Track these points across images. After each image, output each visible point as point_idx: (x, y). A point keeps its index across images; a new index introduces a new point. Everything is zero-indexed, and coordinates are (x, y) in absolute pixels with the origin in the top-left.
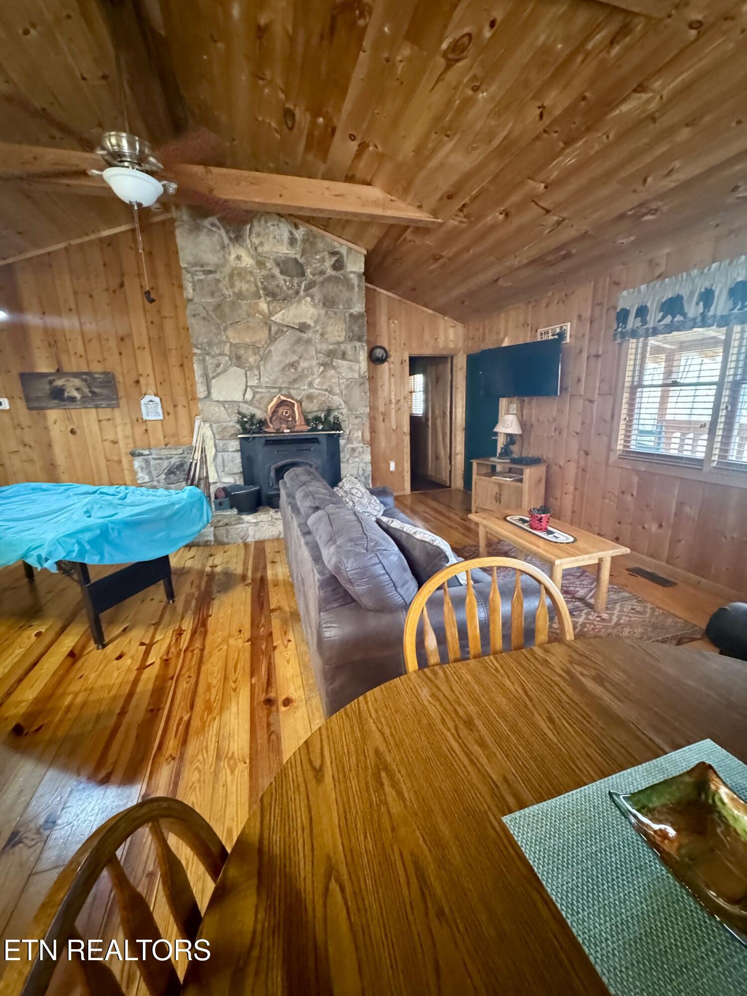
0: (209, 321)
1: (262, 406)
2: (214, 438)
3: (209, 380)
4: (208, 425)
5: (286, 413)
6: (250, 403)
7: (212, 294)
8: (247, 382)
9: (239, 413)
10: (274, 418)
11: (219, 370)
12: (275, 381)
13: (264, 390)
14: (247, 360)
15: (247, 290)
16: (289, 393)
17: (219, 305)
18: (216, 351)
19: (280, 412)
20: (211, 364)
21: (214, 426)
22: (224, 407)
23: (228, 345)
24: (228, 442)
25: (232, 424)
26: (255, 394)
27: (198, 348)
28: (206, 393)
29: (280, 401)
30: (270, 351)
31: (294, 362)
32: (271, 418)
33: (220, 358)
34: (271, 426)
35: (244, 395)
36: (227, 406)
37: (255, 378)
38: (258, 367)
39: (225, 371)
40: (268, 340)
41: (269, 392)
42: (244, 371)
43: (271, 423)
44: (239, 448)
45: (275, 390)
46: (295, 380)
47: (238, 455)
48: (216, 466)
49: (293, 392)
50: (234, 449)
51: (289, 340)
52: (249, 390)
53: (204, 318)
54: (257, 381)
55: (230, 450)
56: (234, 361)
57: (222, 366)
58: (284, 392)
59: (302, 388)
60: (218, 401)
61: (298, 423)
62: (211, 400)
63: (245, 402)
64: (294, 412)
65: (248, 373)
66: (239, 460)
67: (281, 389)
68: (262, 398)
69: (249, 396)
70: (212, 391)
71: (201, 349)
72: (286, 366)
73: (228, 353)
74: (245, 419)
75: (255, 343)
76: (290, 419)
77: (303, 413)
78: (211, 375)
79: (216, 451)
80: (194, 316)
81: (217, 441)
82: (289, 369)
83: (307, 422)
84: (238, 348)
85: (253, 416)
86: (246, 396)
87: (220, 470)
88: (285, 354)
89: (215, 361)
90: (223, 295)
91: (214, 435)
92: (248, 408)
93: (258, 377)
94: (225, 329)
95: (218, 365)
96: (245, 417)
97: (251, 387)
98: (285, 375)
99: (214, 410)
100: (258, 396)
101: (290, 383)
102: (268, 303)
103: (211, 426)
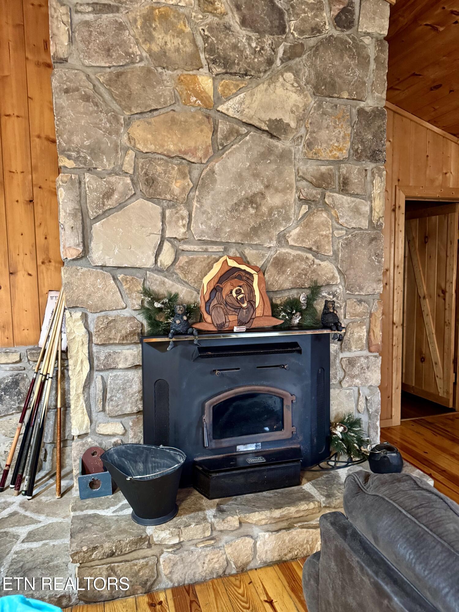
0: (96, 104)
1: (190, 278)
2: (90, 341)
3: (88, 221)
4: (78, 315)
5: (238, 292)
6: (167, 271)
7: (108, 51)
8: (163, 230)
9: (146, 292)
10: (215, 302)
11: (110, 203)
12: (218, 231)
13: (196, 248)
14: (167, 185)
15: (178, 50)
16: (242, 254)
17: (119, 75)
18: (106, 165)
19: (226, 291)
20: (96, 190)
21: (91, 317)
22: (115, 279)
23: (131, 153)
24: (118, 349)
25: (127, 313)
26: (178, 253)
27: (69, 157)
28: (81, 249)
29: (227, 269)
30: (213, 172)
31: (255, 195)
32: (208, 303)
33: (113, 179)
34: (208, 319)
35: (157, 256)
36: (120, 277)
37: (180, 223)
38: (188, 203)
39: (121, 206)
40: (211, 150)
41: (206, 251)
42: (159, 209)
43: (209, 313)
44: (139, 362)
45: (215, 248)
46: (255, 231)
47: (136, 376)
48: (87, 401)
49: (249, 252)
50: (128, 364)
51: (248, 150)
52: (167, 245)
53: (87, 98)
54: (183, 230)
55: (120, 366)
56: (141, 186)
57: (116, 196)
58: (233, 252)
59: (267, 245)
60: (103, 267)
61: (259, 313)
62: (89, 265)
63: (157, 270)
64: (252, 291)
65: (168, 212)
66: (136, 386)
67: (227, 246)
68: (190, 263)
69: (166, 258)
70: (93, 245)
71: (76, 160)
72: (240, 201)
73: (131, 172)
74: (157, 305)
75: (186, 153)
76: (245, 305)
77: (268, 292)
78: (92, 214)
79: (92, 368)
80: (67, 91)
81: (95, 349)
82: (246, 208)
83: (275, 310)
84: (150, 161)
85: (173, 298)
86: (160, 258)
87: (96, 407)
88: (239, 178)
89: (103, 185)
90: (128, 54)
91: (90, 334)
92: (163, 283)
93: (185, 222)
94: (128, 123)
95: (108, 195)
96: (158, 300)
97: (170, 240)
98: (238, 219)
99: (93, 285)
100: (183, 259)
101: (246, 235)
102: (214, 79)
103: (85, 317)
